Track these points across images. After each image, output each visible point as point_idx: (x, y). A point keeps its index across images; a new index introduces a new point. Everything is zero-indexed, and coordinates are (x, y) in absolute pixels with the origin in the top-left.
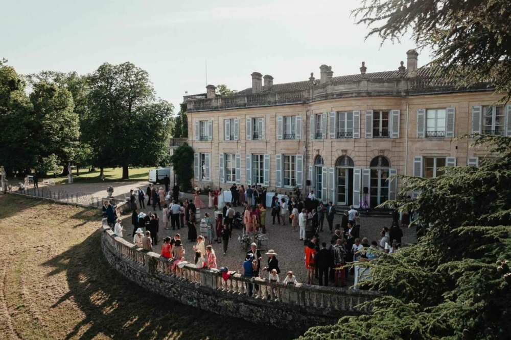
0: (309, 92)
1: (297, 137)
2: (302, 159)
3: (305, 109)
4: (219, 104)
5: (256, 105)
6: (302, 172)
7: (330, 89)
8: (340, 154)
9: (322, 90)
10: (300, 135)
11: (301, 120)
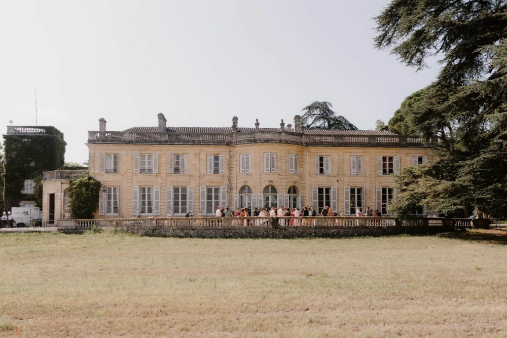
0: (232, 137)
1: (221, 172)
2: (226, 190)
3: (229, 150)
4: (133, 139)
5: (179, 142)
6: (226, 201)
7: (258, 136)
8: (268, 184)
9: (249, 136)
10: (224, 170)
11: (224, 158)
